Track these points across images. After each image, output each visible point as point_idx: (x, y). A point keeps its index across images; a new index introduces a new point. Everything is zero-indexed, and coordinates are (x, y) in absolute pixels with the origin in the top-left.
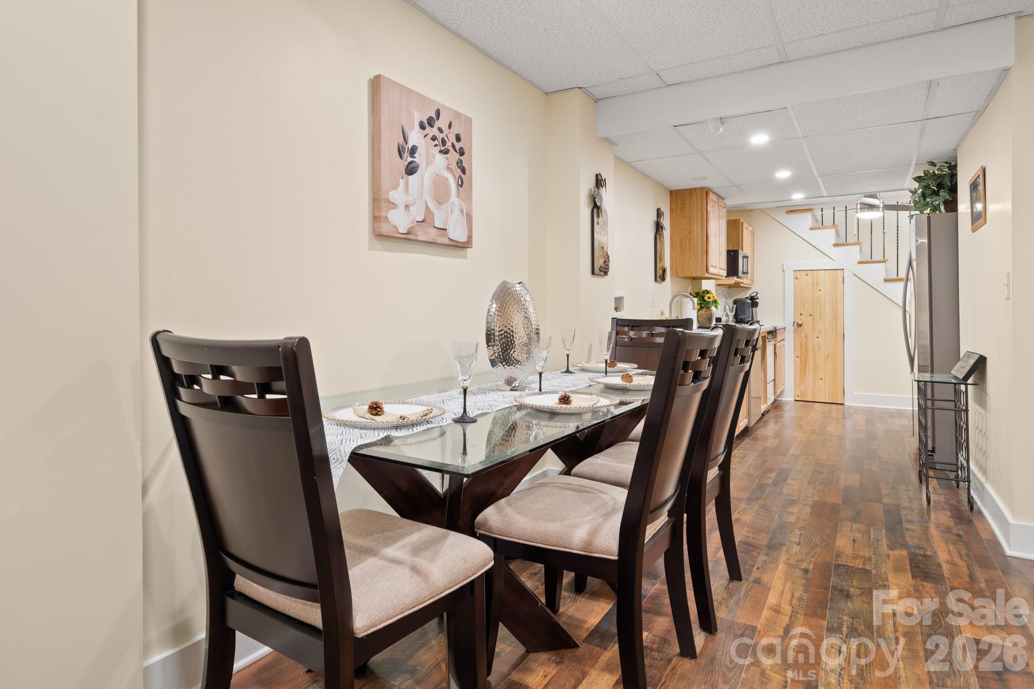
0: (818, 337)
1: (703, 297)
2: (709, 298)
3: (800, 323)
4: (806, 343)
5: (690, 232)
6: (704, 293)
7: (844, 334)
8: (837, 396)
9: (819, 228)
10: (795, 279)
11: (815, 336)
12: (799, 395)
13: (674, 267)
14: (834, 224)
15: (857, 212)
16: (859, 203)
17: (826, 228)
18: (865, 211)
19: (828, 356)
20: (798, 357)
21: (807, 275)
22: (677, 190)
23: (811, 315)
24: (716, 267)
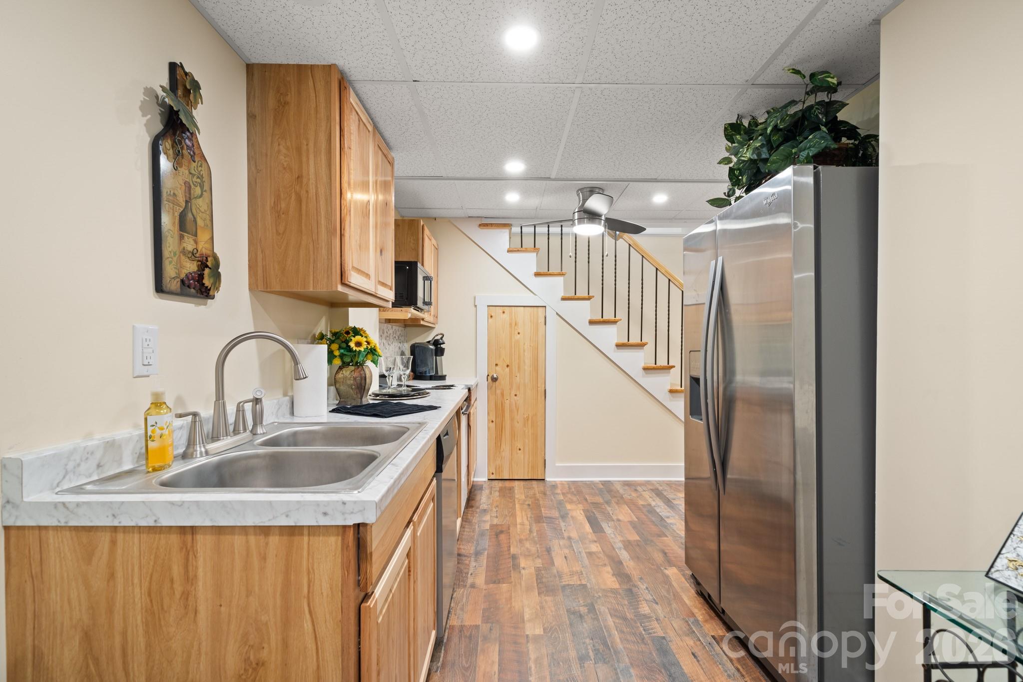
0: (516, 395)
1: (347, 342)
2: (359, 344)
3: (495, 376)
4: (502, 404)
5: (299, 177)
6: (348, 333)
7: (545, 391)
8: (538, 471)
9: (518, 251)
10: (489, 317)
11: (513, 393)
12: (494, 472)
13: (260, 264)
14: (535, 247)
15: (573, 225)
16: (576, 210)
17: (526, 251)
18: (584, 223)
19: (528, 420)
20: (492, 421)
21: (504, 312)
22: (264, 65)
23: (508, 366)
24: (367, 276)
